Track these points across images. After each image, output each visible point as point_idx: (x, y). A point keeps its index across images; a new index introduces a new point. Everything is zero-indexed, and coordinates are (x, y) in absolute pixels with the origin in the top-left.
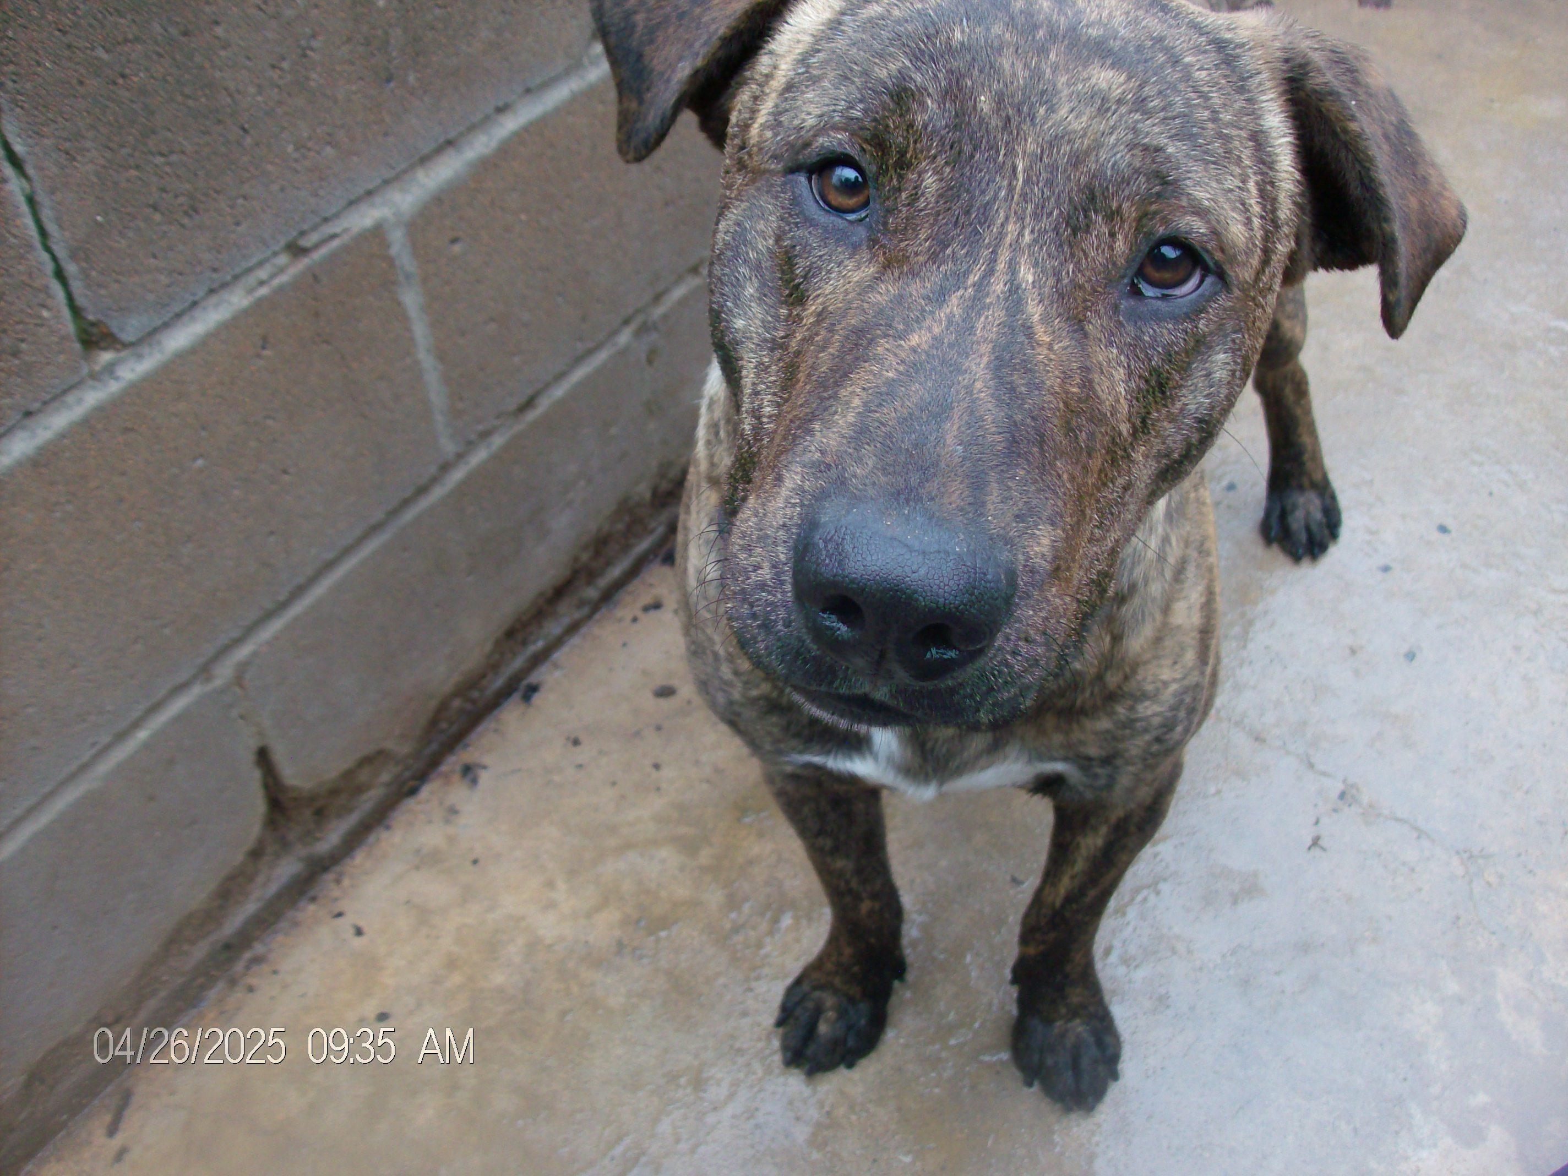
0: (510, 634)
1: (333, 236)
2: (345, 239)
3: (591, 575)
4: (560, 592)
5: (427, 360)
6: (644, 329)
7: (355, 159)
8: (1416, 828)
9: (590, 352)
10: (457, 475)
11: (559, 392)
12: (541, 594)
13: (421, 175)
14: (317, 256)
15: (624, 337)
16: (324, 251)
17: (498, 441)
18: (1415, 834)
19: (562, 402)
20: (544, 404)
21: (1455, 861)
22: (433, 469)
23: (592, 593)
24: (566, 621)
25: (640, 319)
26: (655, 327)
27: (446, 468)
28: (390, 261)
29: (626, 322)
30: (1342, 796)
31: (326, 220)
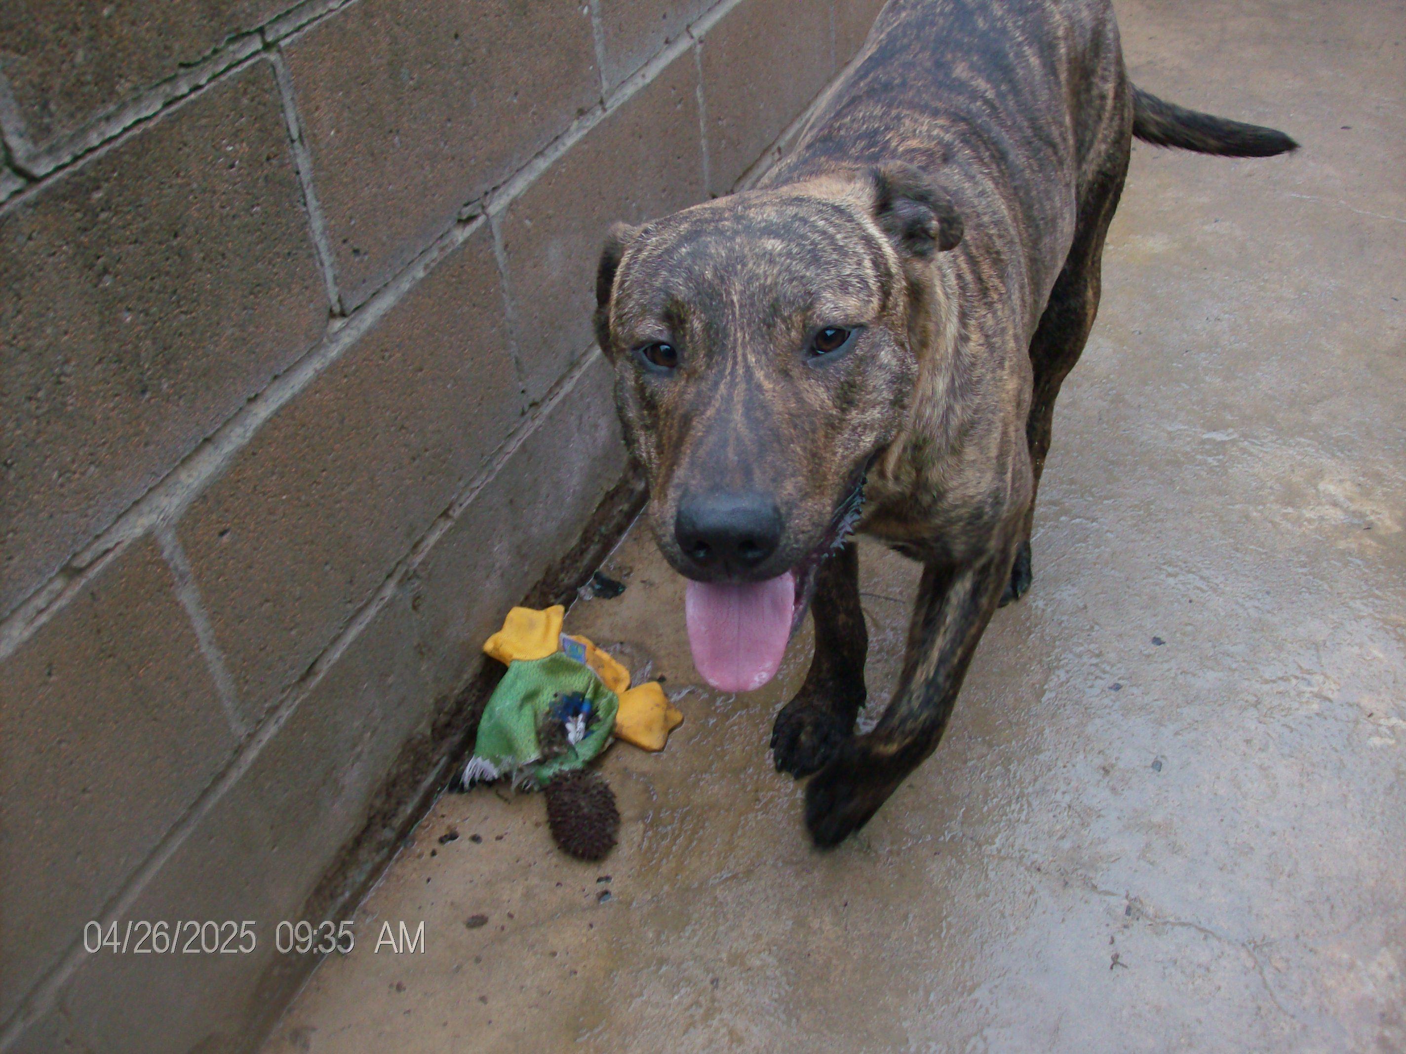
0: (318, 891)
1: (107, 551)
2: (118, 551)
3: (386, 817)
4: (358, 842)
5: (210, 653)
6: (406, 579)
7: (120, 473)
8: (1202, 930)
9: (361, 610)
10: (252, 755)
11: (336, 655)
12: (343, 847)
13: (183, 475)
14: (92, 574)
15: (389, 591)
16: (99, 567)
17: (285, 713)
18: (1202, 936)
19: (341, 661)
20: (324, 668)
21: (1243, 954)
22: (228, 755)
23: (388, 834)
24: (368, 867)
25: (402, 569)
26: (415, 575)
27: (239, 751)
28: (165, 565)
29: (389, 576)
30: (1128, 911)
31: (98, 537)
